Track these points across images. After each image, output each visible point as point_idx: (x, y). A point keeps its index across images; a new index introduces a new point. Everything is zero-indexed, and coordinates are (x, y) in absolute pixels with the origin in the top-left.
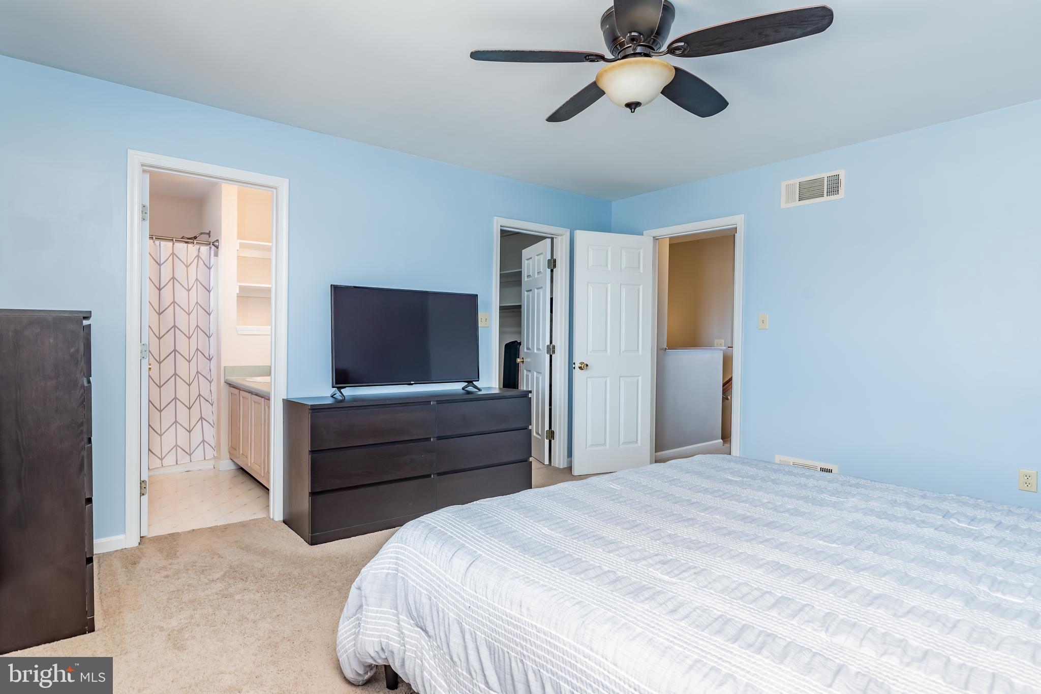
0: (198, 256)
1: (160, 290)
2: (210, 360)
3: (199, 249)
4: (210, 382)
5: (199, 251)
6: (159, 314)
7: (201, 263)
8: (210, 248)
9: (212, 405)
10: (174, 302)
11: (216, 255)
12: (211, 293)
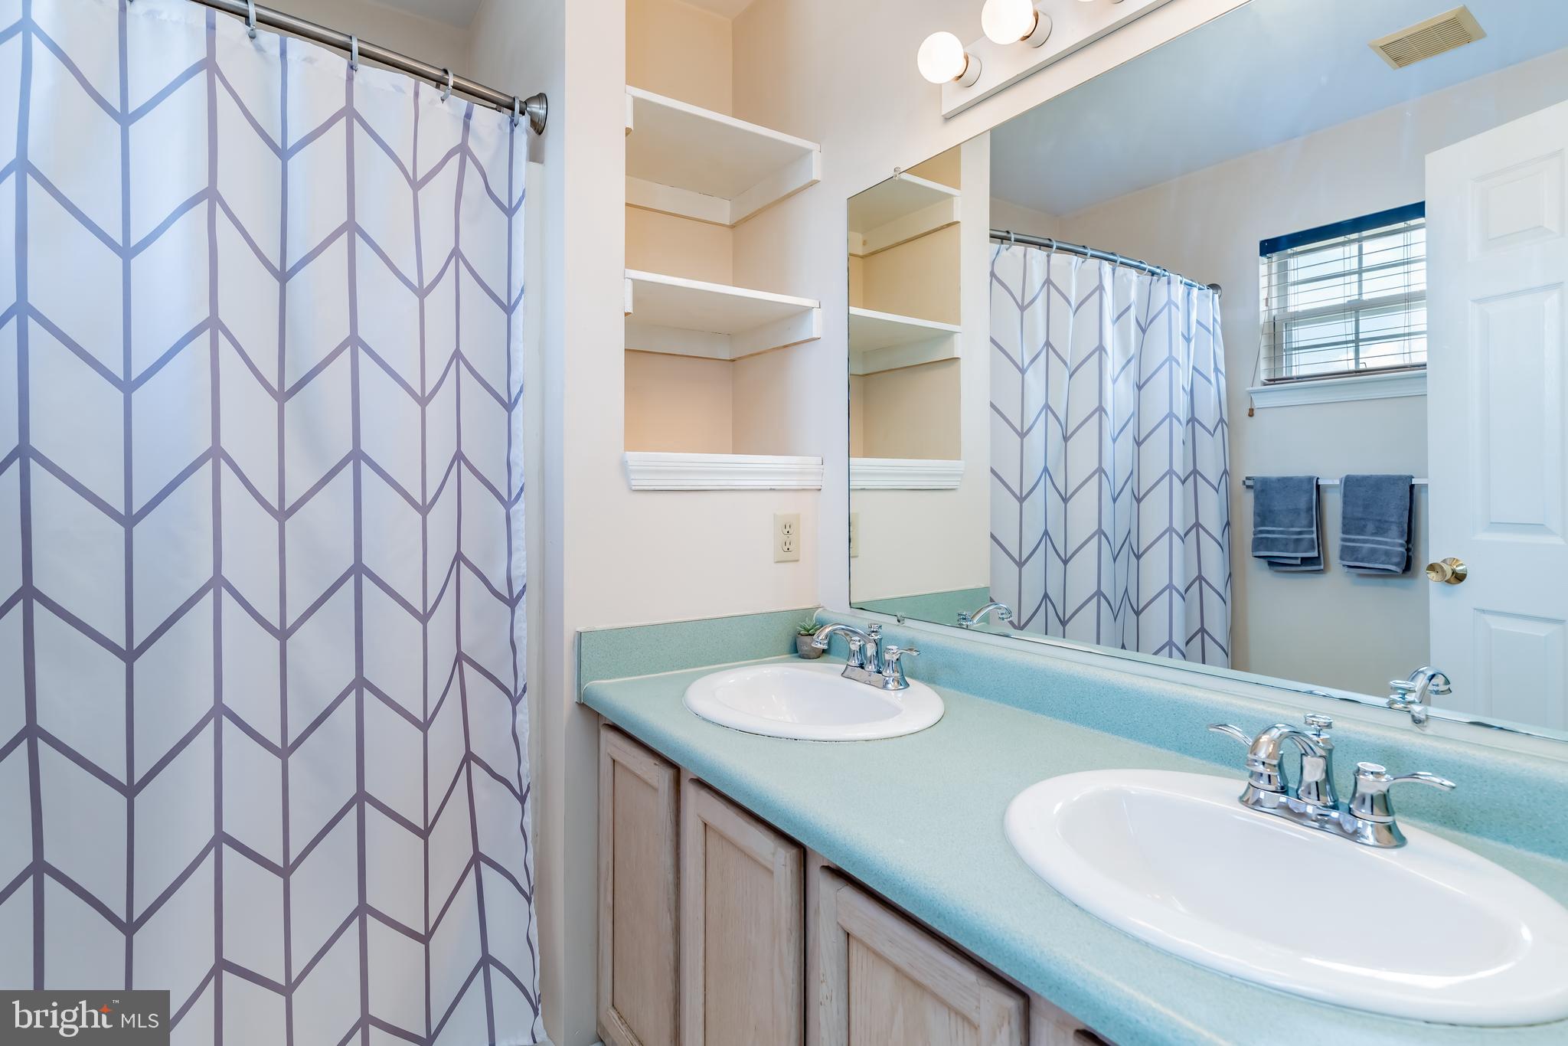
0: (462, 150)
1: (283, 276)
2: (512, 602)
3: (468, 116)
4: (515, 701)
5: (466, 127)
6: (282, 396)
7: (473, 183)
8: (513, 124)
9: (522, 799)
10: (354, 342)
11: (536, 155)
12: (518, 315)
